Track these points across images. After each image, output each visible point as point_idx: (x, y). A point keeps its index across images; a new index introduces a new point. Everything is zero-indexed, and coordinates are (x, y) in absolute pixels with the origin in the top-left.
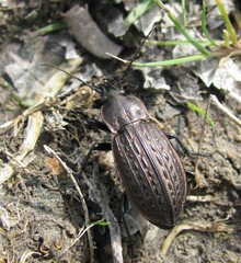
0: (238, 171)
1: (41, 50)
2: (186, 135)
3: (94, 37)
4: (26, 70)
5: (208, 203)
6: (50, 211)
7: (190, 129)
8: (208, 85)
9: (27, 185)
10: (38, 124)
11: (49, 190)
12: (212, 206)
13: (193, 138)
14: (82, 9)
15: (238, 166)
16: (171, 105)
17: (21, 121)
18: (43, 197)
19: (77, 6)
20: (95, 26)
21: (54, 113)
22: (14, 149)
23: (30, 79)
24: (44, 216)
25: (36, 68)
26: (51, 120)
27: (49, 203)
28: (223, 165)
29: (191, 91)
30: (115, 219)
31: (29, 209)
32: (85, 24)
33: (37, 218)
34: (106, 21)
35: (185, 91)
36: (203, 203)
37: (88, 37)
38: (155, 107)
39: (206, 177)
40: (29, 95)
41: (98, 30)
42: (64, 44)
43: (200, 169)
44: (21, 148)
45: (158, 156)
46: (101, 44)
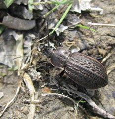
0: (114, 37)
1: (4, 43)
2: (85, 38)
3: (20, 24)
4: (5, 56)
5: (111, 56)
6: (59, 108)
7: (85, 34)
8: (80, 12)
9: (43, 105)
10: (29, 80)
11: (52, 101)
12: (113, 56)
13: (89, 37)
14: (7, 17)
15: (113, 35)
16: (71, 31)
17: (22, 84)
18: (52, 105)
19: (4, 17)
20: (18, 19)
21: (31, 70)
22: (28, 96)
23: (9, 58)
24: (58, 112)
25: (8, 52)
26: (32, 74)
27: (56, 106)
28: (107, 39)
29: (76, 20)
30: (85, 94)
31: (51, 114)
32: (13, 21)
33: (57, 114)
34: (20, 13)
35: (73, 22)
36: (109, 58)
37: (18, 25)
38: (66, 37)
39: (104, 49)
40: (14, 64)
41: (20, 20)
42: (11, 34)
43: (100, 47)
44: (30, 94)
45: (86, 65)
46: (25, 25)
